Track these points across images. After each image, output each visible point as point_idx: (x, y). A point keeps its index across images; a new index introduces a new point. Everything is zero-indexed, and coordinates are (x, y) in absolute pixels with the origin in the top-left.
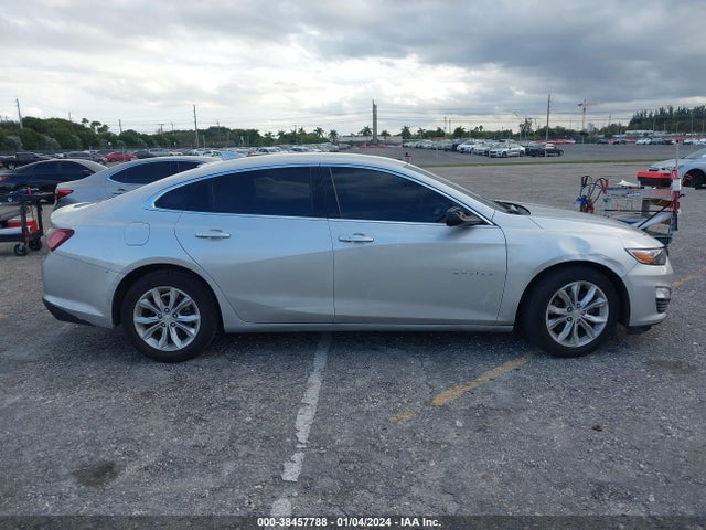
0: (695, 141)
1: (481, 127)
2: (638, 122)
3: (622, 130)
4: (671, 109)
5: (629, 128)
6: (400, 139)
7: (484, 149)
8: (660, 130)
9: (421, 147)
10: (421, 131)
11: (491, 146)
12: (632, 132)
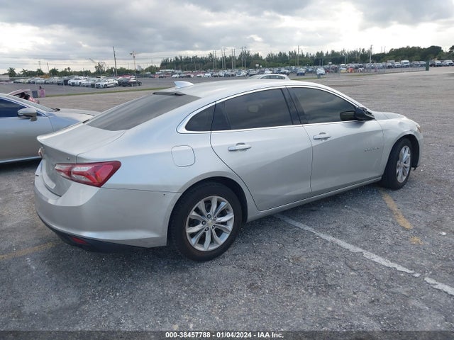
0: (202, 75)
1: (69, 69)
2: (165, 64)
3: (157, 69)
4: (181, 57)
5: (161, 68)
6: (7, 78)
7: (90, 82)
8: (178, 69)
9: (34, 83)
10: (24, 71)
11: (95, 81)
12: (163, 70)
